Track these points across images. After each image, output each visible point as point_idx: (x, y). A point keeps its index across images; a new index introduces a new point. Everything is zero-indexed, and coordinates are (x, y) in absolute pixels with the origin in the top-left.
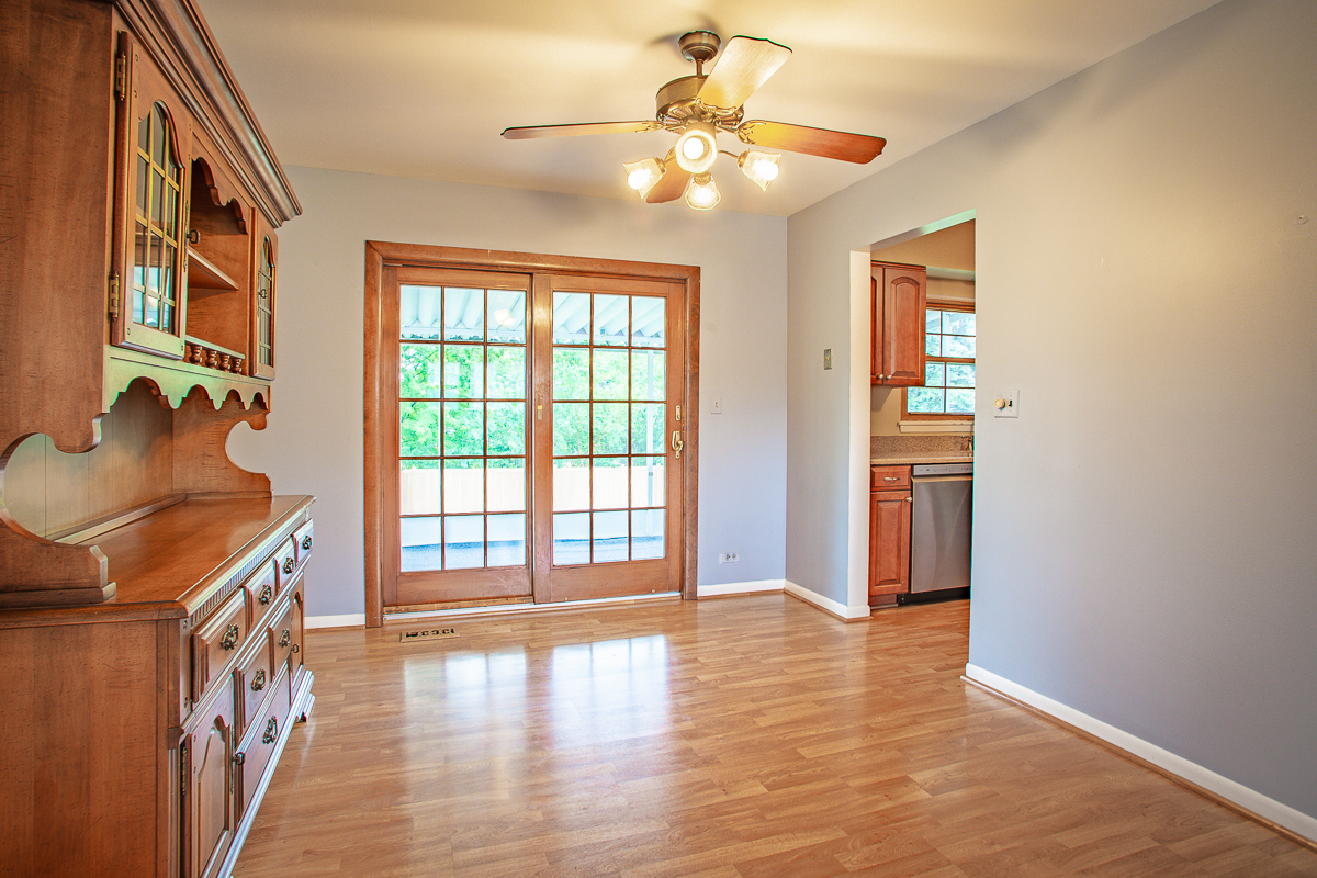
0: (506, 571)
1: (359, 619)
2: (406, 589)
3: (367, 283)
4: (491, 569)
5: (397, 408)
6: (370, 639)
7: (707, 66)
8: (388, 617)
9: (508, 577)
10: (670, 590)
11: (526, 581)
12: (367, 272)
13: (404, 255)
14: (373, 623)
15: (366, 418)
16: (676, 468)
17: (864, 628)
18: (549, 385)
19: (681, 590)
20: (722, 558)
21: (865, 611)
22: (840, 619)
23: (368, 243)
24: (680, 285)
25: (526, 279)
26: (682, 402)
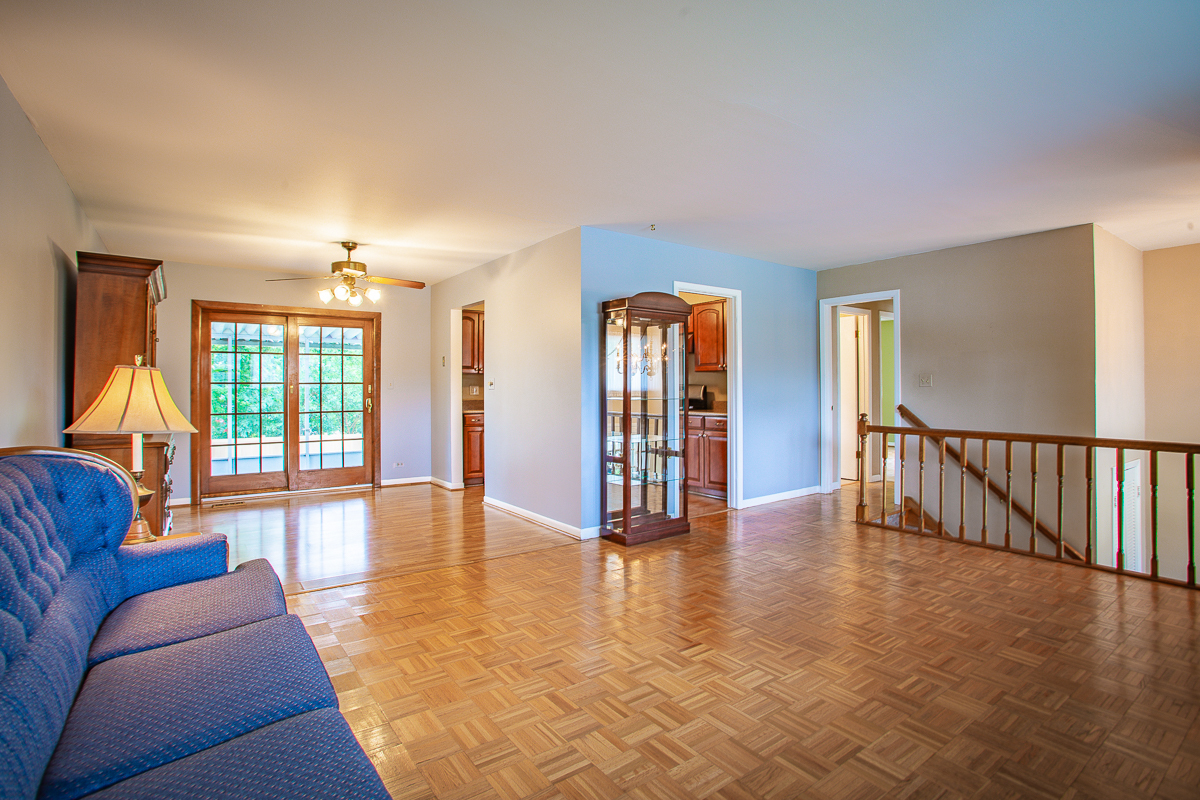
0: (272, 474)
1: (188, 501)
2: (213, 484)
3: (193, 322)
4: (264, 473)
5: (209, 387)
6: (194, 514)
7: (352, 252)
8: (203, 500)
9: (274, 477)
10: (366, 483)
11: (284, 479)
12: (193, 316)
13: (215, 307)
14: (195, 504)
15: (192, 393)
16: (369, 418)
17: (461, 494)
18: (297, 375)
19: (373, 482)
20: (395, 465)
21: (461, 485)
22: (449, 490)
23: (193, 301)
24: (371, 321)
25: (284, 318)
26: (372, 384)
